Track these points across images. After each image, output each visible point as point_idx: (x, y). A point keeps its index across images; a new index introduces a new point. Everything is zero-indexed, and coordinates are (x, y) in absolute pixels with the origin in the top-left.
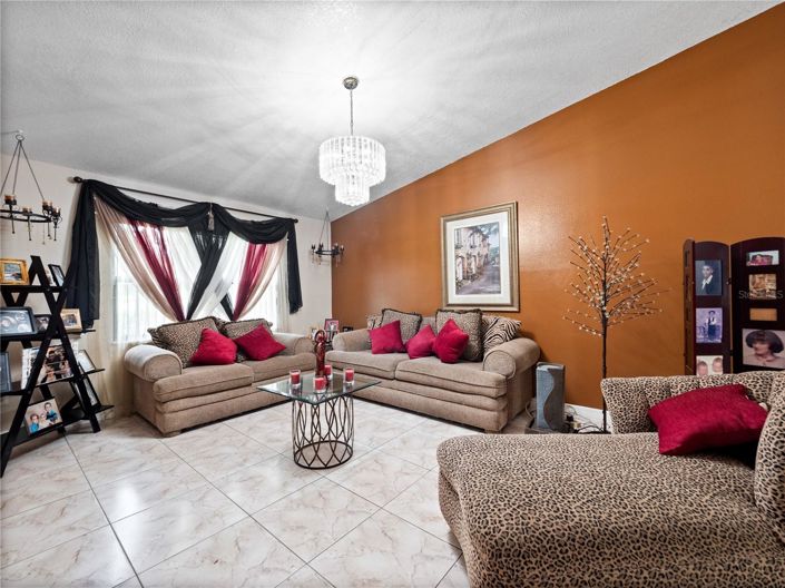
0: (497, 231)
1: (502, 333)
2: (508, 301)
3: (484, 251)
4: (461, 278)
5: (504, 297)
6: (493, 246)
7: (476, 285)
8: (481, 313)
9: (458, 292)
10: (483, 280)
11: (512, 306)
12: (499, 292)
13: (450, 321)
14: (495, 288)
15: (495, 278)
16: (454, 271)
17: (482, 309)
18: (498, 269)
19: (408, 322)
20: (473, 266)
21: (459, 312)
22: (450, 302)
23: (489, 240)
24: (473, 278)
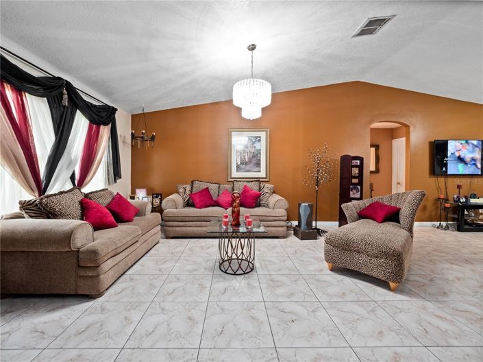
0: (260, 140)
1: (269, 192)
2: (265, 176)
3: (253, 150)
4: (239, 163)
5: (262, 174)
6: (258, 148)
7: (248, 167)
8: (260, 182)
9: (237, 171)
10: (251, 165)
11: (266, 178)
12: (260, 171)
13: (245, 187)
14: (257, 169)
15: (258, 164)
16: (235, 159)
17: (261, 180)
18: (259, 160)
19: (213, 188)
20: (246, 157)
21: (248, 182)
22: (233, 176)
23: (255, 145)
24: (246, 164)
